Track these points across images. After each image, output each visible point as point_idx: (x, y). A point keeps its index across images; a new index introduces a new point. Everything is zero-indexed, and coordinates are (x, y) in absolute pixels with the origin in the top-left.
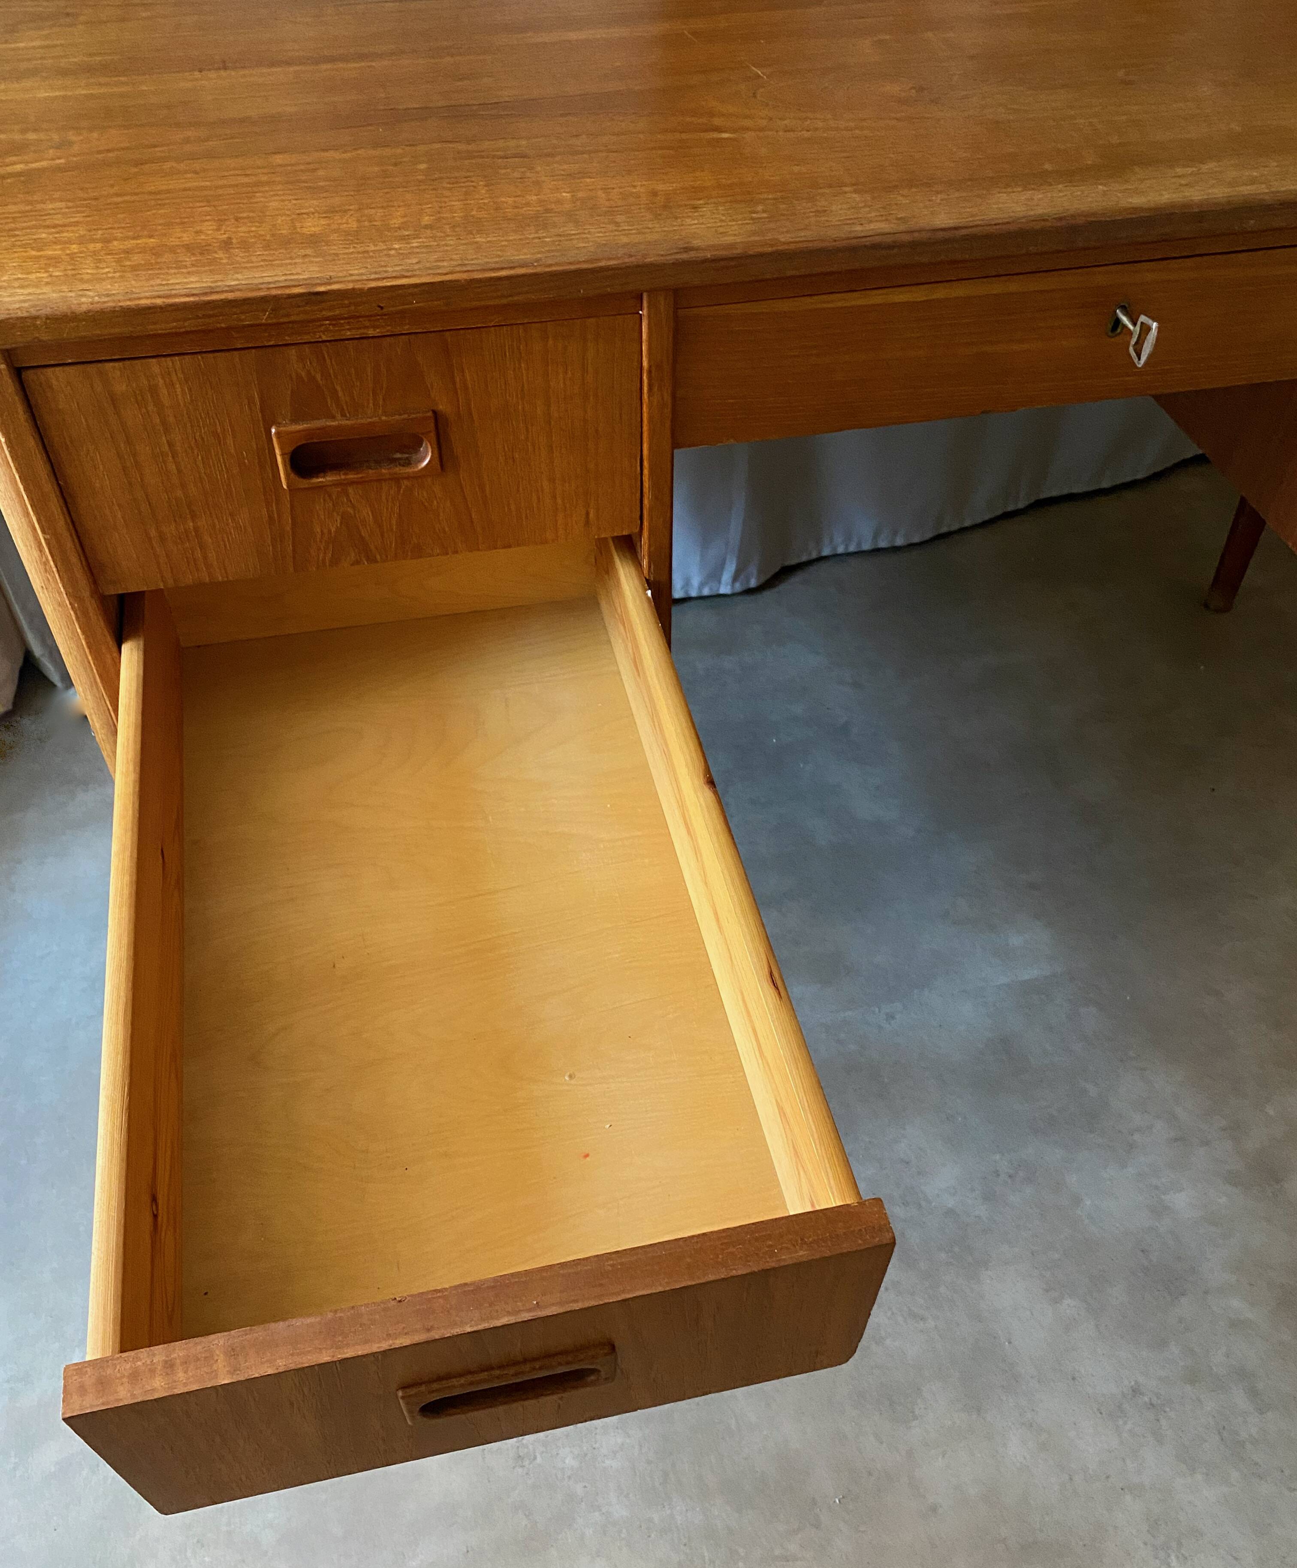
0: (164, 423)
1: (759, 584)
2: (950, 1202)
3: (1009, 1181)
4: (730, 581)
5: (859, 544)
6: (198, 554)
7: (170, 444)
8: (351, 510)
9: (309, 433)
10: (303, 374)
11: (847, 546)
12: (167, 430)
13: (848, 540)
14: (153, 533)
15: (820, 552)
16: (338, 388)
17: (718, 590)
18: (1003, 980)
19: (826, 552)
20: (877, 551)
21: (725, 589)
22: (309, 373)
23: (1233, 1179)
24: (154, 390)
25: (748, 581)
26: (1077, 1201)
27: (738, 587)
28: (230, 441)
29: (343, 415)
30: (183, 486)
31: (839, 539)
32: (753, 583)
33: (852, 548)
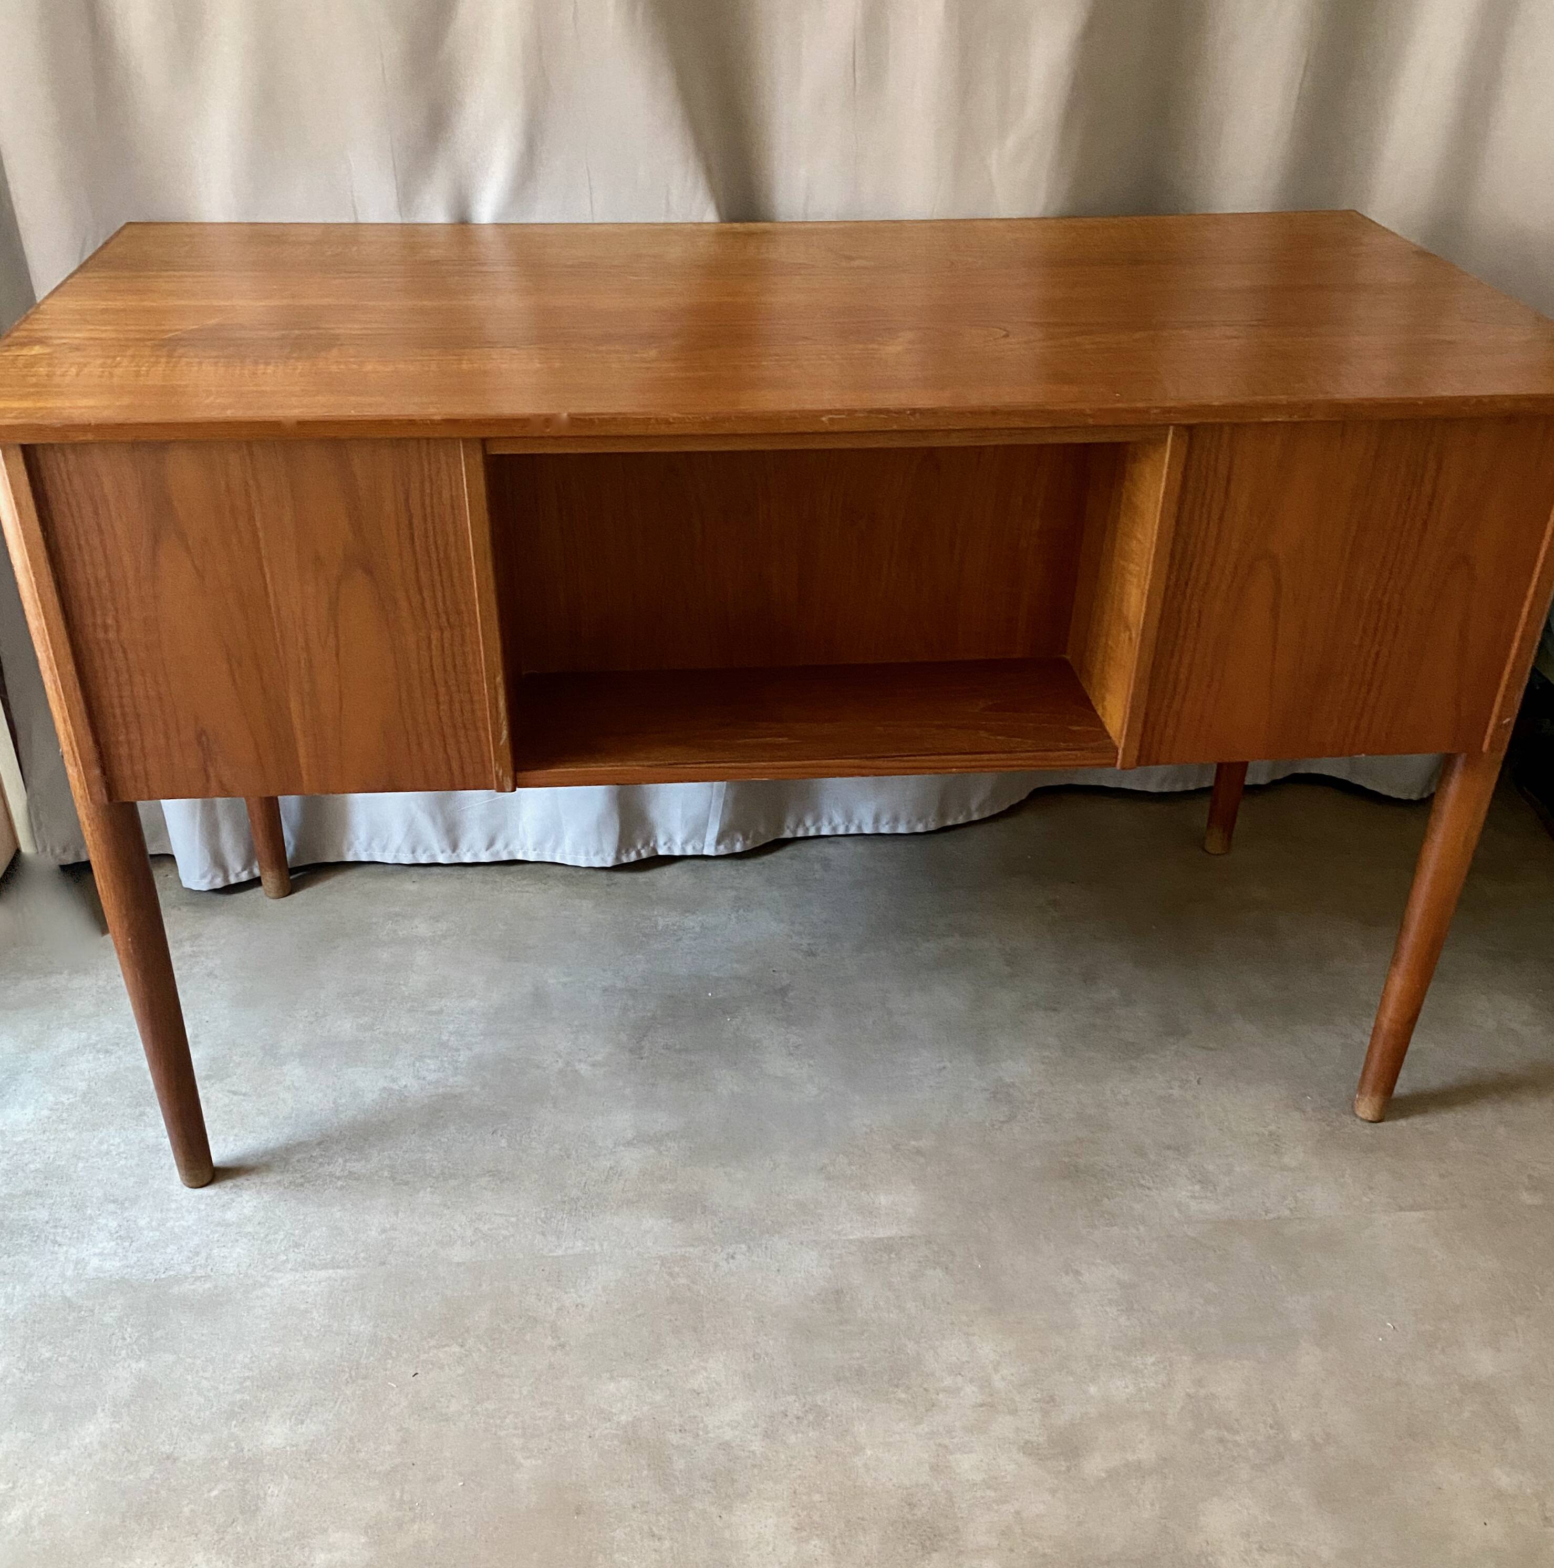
1: (743, 850)
2: (728, 1434)
3: (795, 1422)
4: (714, 843)
5: (859, 827)
11: (847, 828)
13: (849, 820)
15: (818, 829)
17: (702, 851)
18: (857, 1235)
19: (825, 831)
20: (878, 836)
21: (709, 851)
23: (1029, 1449)
25: (733, 845)
26: (858, 1449)
27: (722, 850)
31: (838, 819)
32: (738, 848)
33: (853, 830)
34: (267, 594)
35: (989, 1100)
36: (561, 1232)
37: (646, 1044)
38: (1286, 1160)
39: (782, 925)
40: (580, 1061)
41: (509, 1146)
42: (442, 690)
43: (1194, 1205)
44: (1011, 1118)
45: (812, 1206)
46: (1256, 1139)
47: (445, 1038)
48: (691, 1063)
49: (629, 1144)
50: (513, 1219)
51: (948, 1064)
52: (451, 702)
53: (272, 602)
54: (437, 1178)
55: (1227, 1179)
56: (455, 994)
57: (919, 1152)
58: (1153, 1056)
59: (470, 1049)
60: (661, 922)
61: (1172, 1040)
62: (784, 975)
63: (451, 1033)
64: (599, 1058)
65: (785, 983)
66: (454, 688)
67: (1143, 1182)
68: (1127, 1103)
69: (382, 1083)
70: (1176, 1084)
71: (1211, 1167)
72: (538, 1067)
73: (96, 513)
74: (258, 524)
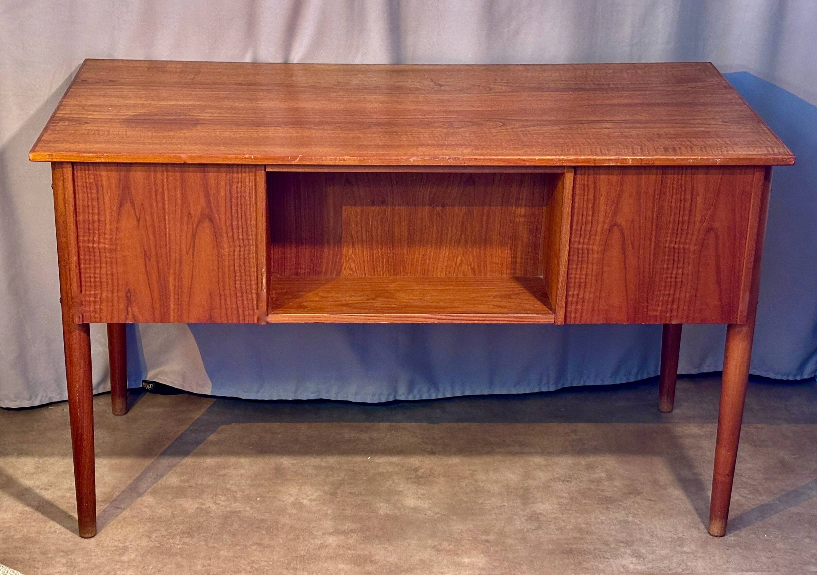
34: (166, 229)
35: (527, 520)
36: (296, 569)
37: (339, 492)
38: (685, 549)
40: (303, 499)
41: (267, 533)
42: (238, 274)
43: (631, 566)
44: (539, 528)
45: (428, 561)
46: (670, 539)
47: (229, 486)
48: (364, 500)
49: (331, 534)
50: (271, 563)
51: (506, 504)
52: (241, 280)
53: (167, 232)
54: (230, 545)
55: (651, 556)
57: (487, 541)
58: (620, 503)
59: (243, 492)
60: (346, 436)
61: (632, 496)
63: (232, 485)
64: (313, 497)
66: (243, 274)
67: (605, 556)
68: (603, 523)
69: (196, 505)
70: (630, 516)
71: (644, 551)
72: (280, 501)
73: (98, 192)
74: (166, 199)
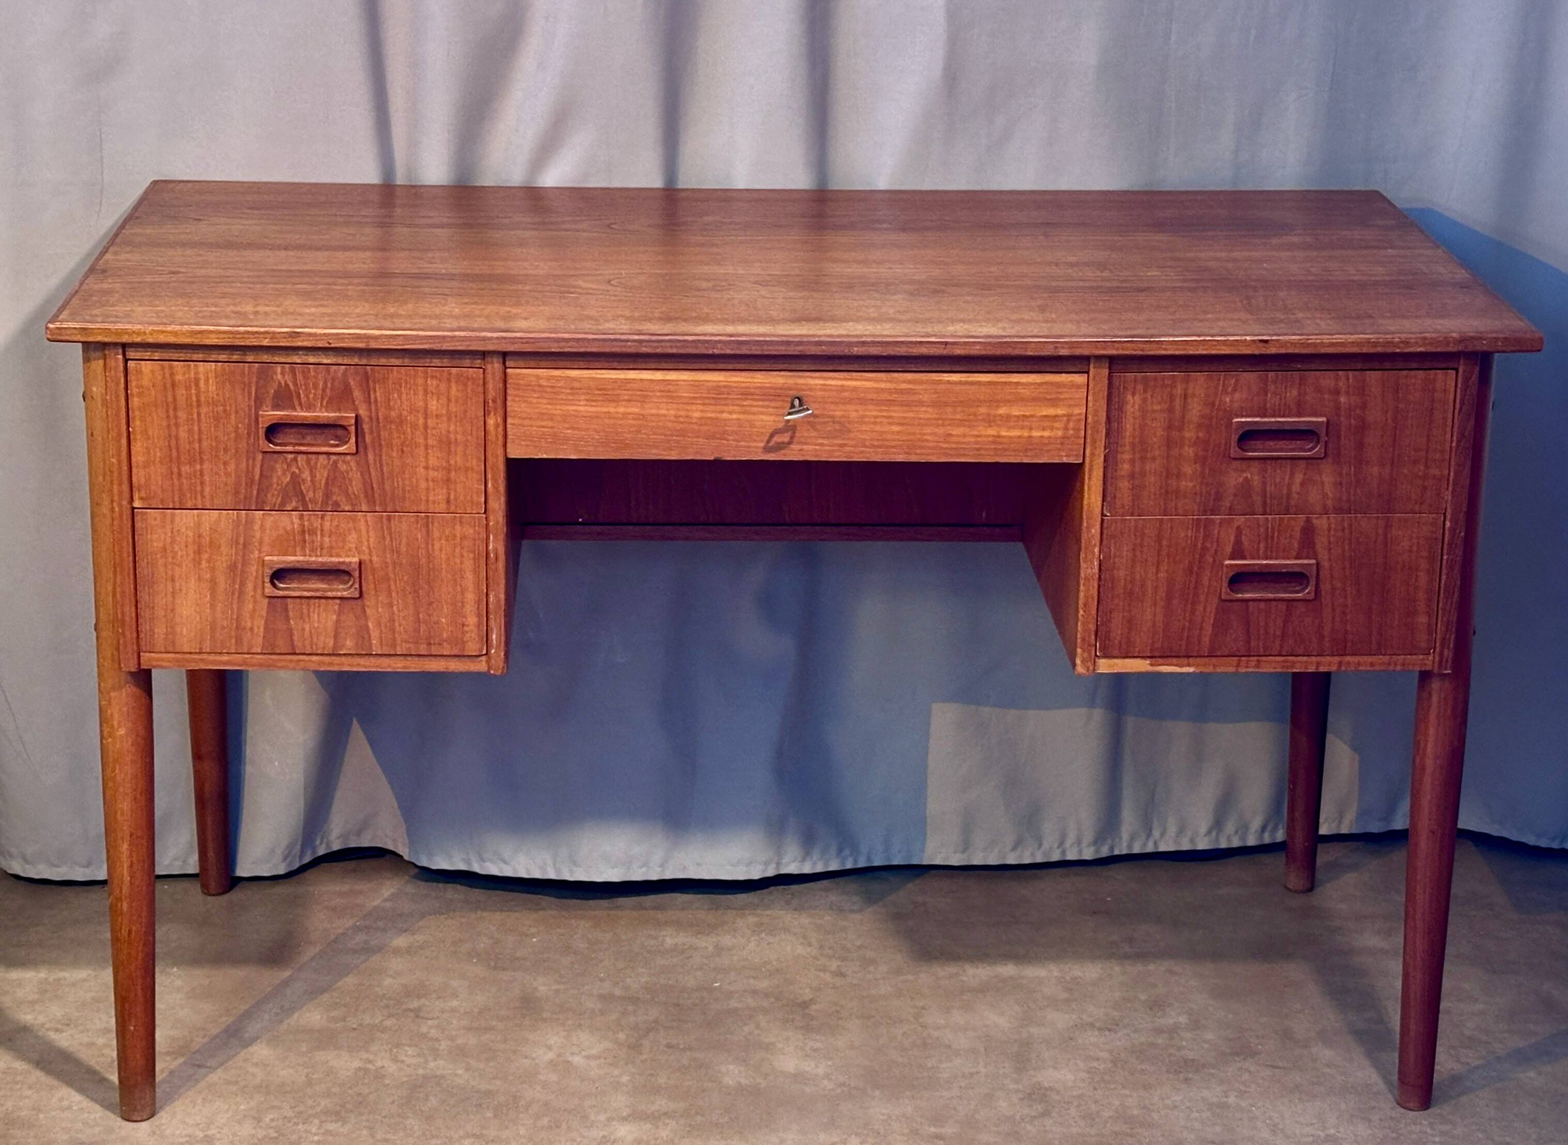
0: (198, 401)
6: (199, 488)
7: (199, 414)
8: (297, 471)
9: (281, 417)
10: (283, 382)
12: (199, 406)
14: (175, 470)
16: (301, 392)
22: (286, 382)
24: (197, 381)
28: (233, 417)
29: (302, 409)
30: (200, 441)
35: (1023, 1099)
37: (646, 1043)
39: (809, 949)
40: (573, 1054)
41: (495, 1116)
44: (1045, 1114)
48: (695, 1059)
49: (625, 1119)
51: (982, 1069)
56: (434, 995)
57: (939, 1136)
58: (1212, 1071)
59: (452, 1040)
60: (668, 941)
61: (1237, 1058)
62: (807, 991)
63: (431, 1027)
64: (594, 1052)
65: (807, 998)
68: (1175, 1106)
69: (357, 1064)
70: (1232, 1094)
72: (526, 1057)
